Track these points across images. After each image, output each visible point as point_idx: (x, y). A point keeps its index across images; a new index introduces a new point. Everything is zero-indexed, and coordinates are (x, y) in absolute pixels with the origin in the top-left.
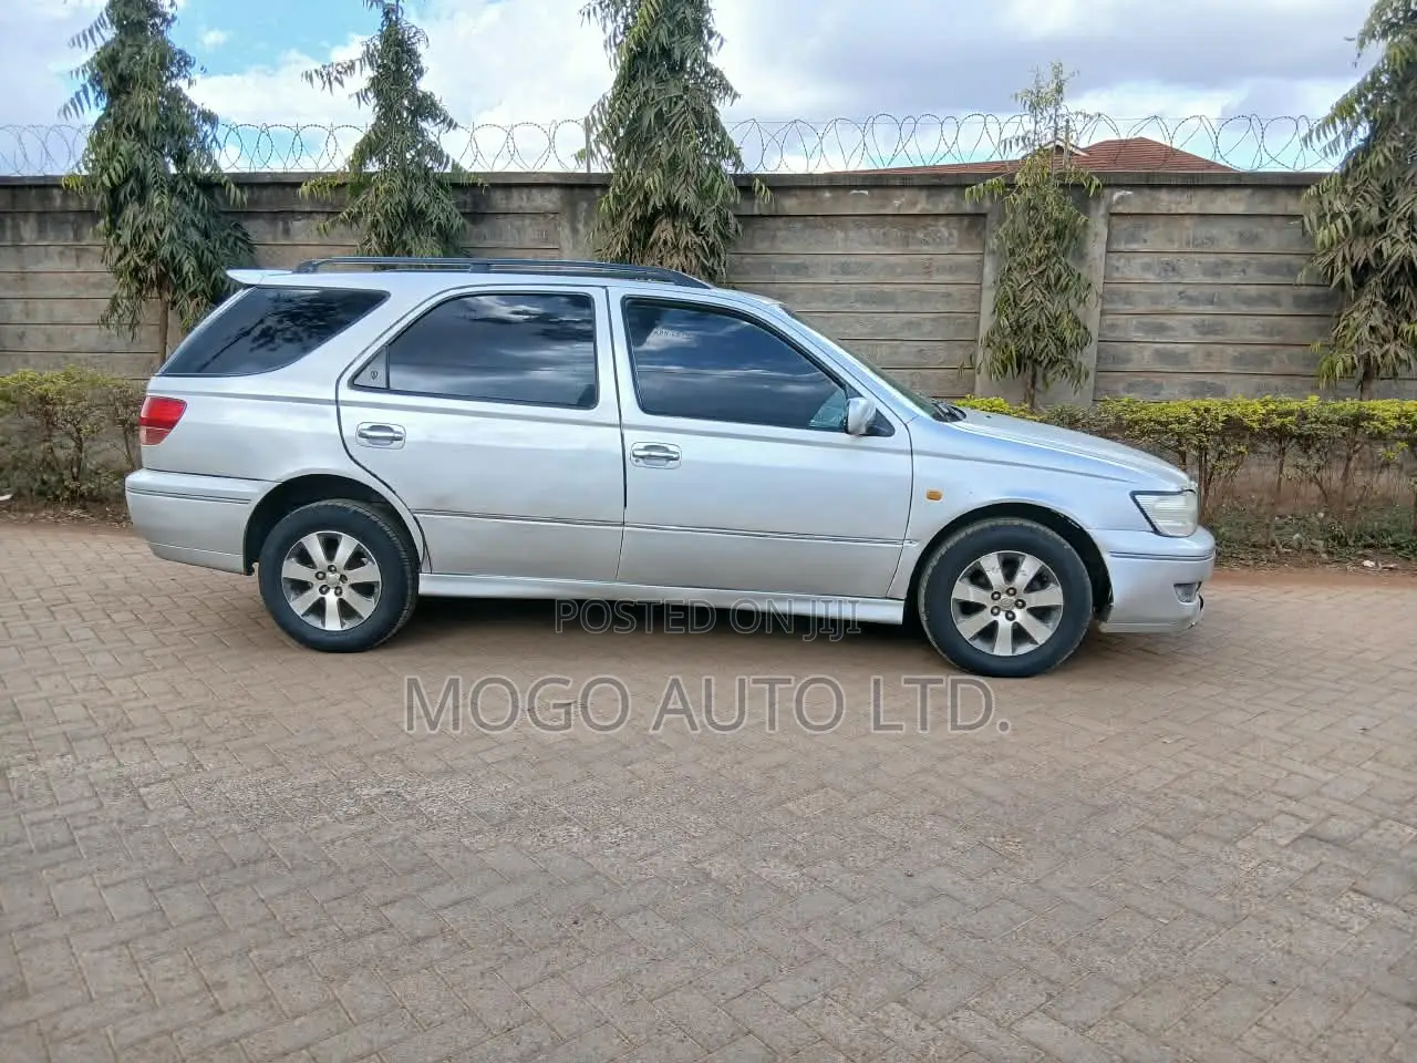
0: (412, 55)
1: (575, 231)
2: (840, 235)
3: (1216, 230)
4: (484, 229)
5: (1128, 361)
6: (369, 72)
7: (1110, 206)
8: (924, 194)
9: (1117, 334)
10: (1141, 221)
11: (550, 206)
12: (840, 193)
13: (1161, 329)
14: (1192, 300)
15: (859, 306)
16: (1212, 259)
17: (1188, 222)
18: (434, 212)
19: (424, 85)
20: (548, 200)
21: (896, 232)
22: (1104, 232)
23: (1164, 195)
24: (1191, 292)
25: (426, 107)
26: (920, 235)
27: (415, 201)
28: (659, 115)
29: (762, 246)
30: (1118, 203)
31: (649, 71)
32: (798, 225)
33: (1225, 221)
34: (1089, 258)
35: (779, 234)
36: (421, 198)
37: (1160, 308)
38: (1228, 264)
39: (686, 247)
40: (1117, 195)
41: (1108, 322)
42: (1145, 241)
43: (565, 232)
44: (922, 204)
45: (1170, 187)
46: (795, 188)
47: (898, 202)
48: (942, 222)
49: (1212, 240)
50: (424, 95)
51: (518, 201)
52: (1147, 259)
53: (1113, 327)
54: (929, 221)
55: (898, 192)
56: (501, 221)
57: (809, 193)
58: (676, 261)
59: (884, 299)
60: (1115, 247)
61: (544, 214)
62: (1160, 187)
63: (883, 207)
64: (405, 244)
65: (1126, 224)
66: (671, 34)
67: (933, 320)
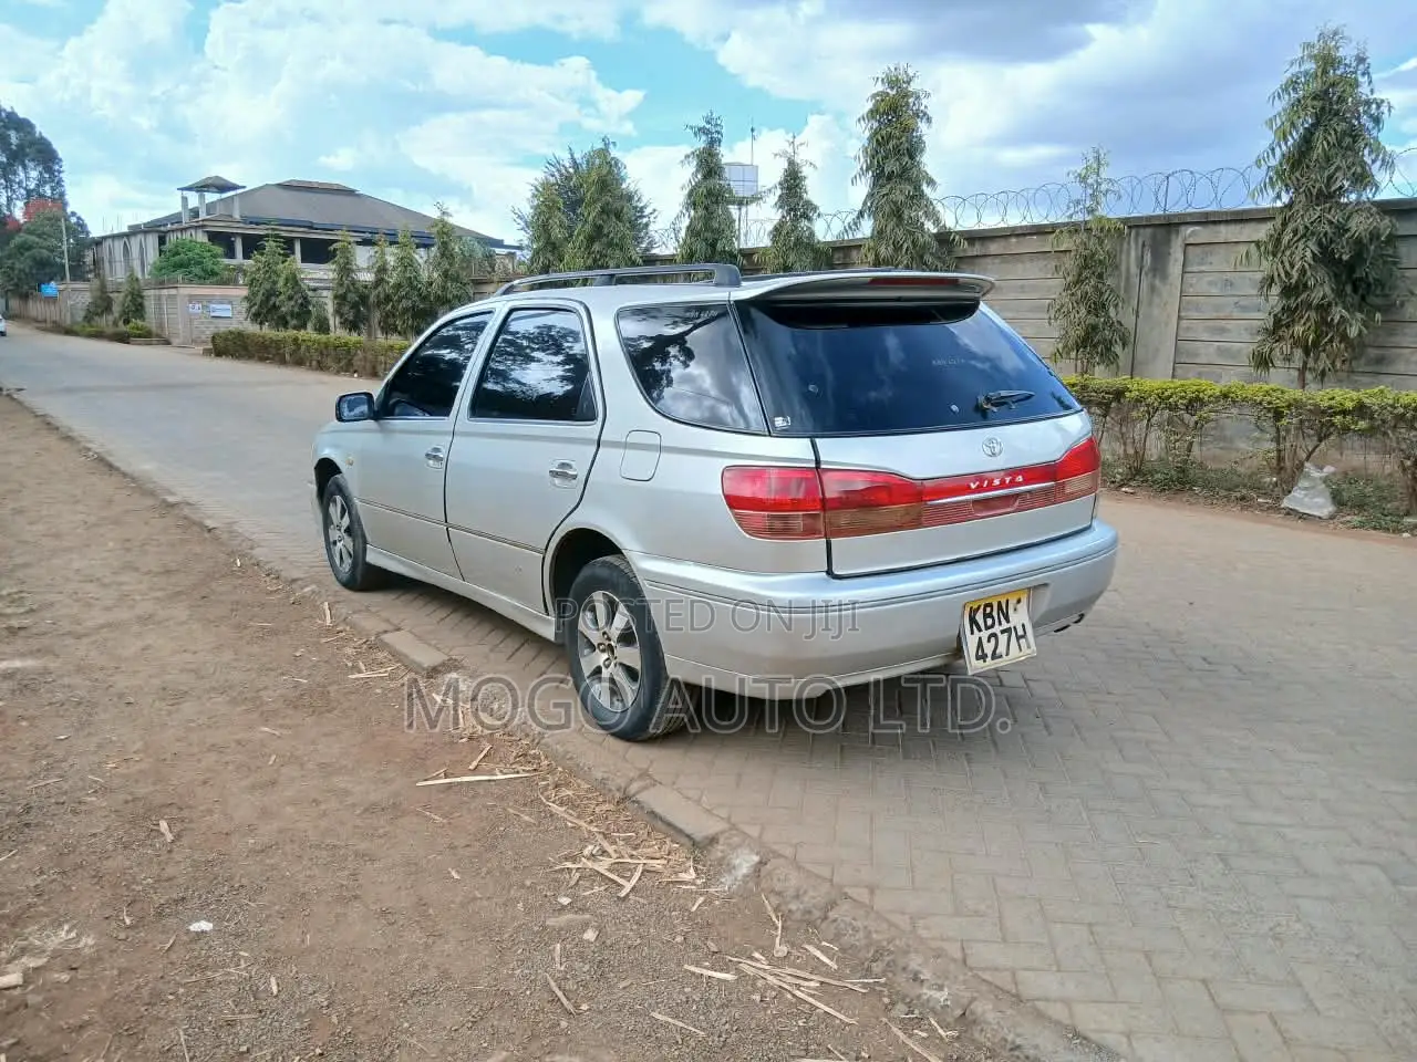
2: (1020, 266)
5: (1197, 355)
6: (779, 192)
7: (1185, 238)
9: (1190, 335)
10: (1207, 248)
12: (1021, 239)
13: (1223, 330)
14: (1244, 309)
22: (1181, 257)
23: (1223, 228)
24: (1243, 302)
30: (1190, 236)
32: (997, 261)
34: (1170, 278)
35: (989, 267)
37: (1221, 315)
40: (1190, 230)
41: (1185, 326)
42: (1211, 263)
45: (1226, 222)
46: (994, 237)
52: (1213, 277)
53: (1187, 329)
57: (1003, 240)
60: (1189, 269)
62: (1220, 222)
63: (1044, 246)
65: (1198, 250)
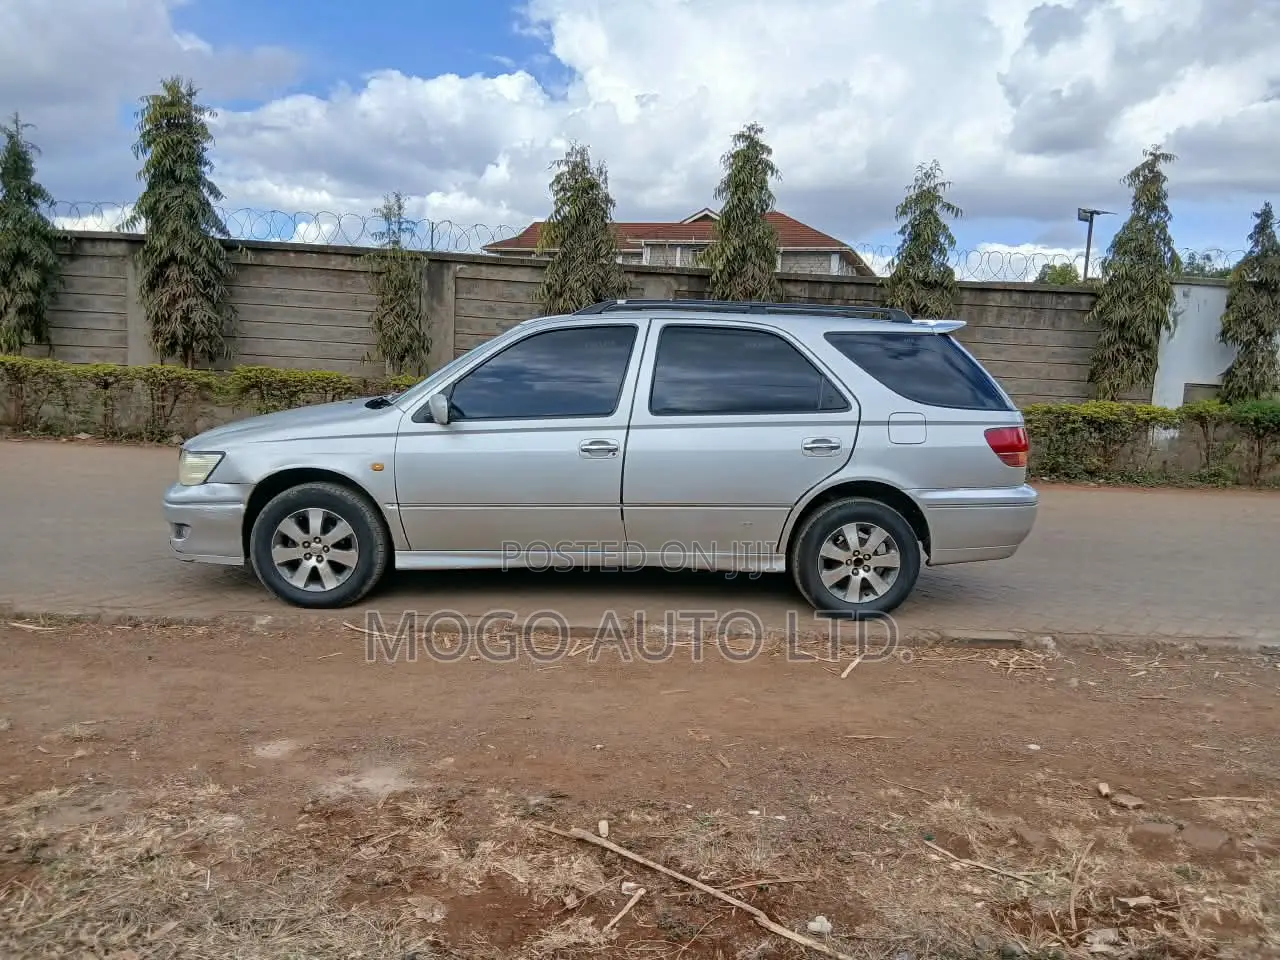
0: (26, 161)
1: (136, 267)
2: (301, 279)
3: (514, 289)
4: (77, 264)
7: (455, 273)
8: (349, 258)
10: (473, 282)
11: (120, 253)
12: (301, 255)
15: (315, 322)
16: (513, 306)
17: (499, 284)
18: (35, 253)
19: (35, 179)
20: (120, 249)
21: (336, 280)
22: (453, 287)
23: (484, 269)
25: (35, 193)
26: (349, 282)
27: (23, 248)
28: (166, 207)
29: (254, 283)
30: (459, 271)
31: (163, 182)
32: (275, 271)
33: (519, 285)
34: (446, 302)
36: (26, 244)
38: (522, 308)
39: (186, 281)
40: (458, 267)
41: (460, 338)
42: (476, 294)
43: (130, 268)
44: (349, 264)
45: (488, 264)
46: (271, 250)
47: (335, 262)
48: (362, 276)
49: (513, 296)
50: (36, 184)
51: (100, 249)
52: (479, 303)
53: (462, 341)
54: (353, 275)
55: (333, 257)
56: (89, 260)
57: (281, 254)
58: (180, 289)
59: (331, 317)
60: (460, 296)
61: (116, 257)
62: (482, 264)
64: (16, 273)
65: (465, 283)
66: (175, 162)
67: (359, 332)
